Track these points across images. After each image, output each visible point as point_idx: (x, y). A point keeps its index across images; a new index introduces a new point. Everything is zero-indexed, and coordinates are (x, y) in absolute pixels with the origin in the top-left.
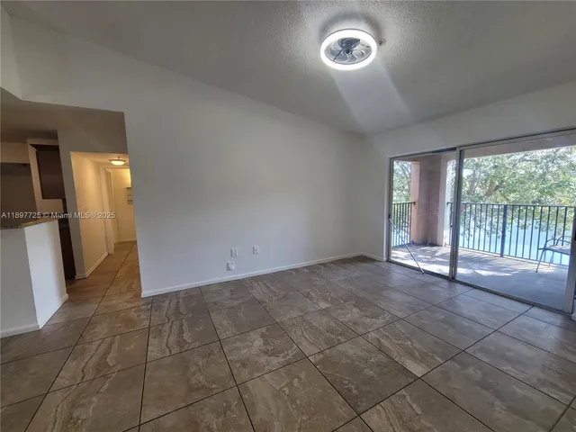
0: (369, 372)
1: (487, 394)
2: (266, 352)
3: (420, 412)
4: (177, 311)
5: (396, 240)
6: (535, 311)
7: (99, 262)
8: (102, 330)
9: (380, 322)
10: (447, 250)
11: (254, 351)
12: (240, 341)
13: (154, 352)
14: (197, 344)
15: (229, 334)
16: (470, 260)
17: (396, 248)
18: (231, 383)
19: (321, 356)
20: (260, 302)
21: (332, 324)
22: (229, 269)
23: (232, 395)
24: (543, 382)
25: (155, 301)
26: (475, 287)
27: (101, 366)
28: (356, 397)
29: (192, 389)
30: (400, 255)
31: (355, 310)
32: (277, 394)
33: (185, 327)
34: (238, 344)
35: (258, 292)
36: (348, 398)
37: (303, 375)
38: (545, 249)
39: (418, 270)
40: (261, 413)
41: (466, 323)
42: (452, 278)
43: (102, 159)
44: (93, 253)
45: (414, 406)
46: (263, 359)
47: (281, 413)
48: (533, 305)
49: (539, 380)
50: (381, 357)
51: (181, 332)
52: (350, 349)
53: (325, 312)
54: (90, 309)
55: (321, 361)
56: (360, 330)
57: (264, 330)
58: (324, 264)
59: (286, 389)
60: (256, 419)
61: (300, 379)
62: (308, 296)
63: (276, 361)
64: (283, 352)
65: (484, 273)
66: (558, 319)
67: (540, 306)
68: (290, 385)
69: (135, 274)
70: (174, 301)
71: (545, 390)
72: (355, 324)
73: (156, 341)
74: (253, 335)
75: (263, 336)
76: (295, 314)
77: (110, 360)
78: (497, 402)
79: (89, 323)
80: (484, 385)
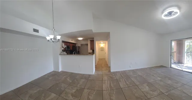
4: (122, 76)
8: (106, 78)
9: (179, 85)
14: (131, 85)
19: (168, 93)
22: (130, 67)
33: (126, 80)
51: (125, 82)
57: (147, 84)
70: (119, 73)
77: (112, 86)
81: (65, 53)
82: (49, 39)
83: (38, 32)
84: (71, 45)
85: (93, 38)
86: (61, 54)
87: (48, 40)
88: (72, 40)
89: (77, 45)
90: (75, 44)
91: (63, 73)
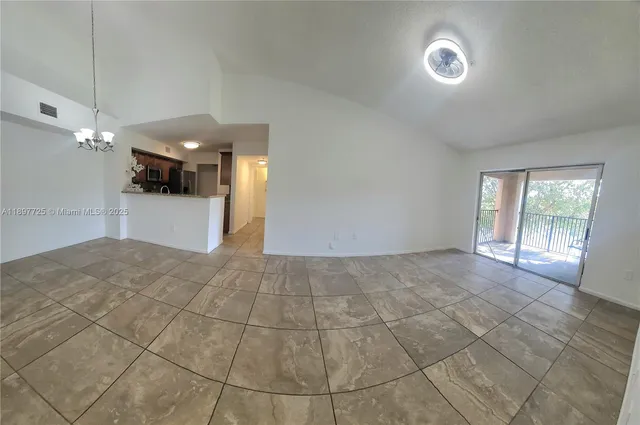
0: (438, 337)
1: (521, 343)
2: (348, 313)
3: (474, 363)
4: (284, 269)
5: (481, 238)
6: (561, 286)
7: (242, 226)
8: (236, 265)
9: (459, 298)
10: (513, 246)
11: (338, 310)
12: (328, 300)
13: (263, 288)
14: (294, 294)
15: (320, 294)
16: (527, 254)
17: (481, 244)
18: (314, 327)
19: (397, 323)
20: (352, 276)
21: (414, 300)
22: (331, 248)
23: (312, 335)
24: (556, 331)
25: (270, 258)
26: (529, 272)
27: (232, 283)
28: (422, 355)
29: (283, 320)
30: (483, 249)
31: (439, 290)
32: (350, 345)
33: (288, 280)
34: (327, 303)
35: (353, 269)
36: (414, 356)
37: (377, 335)
38: (571, 246)
39: (494, 259)
40: (332, 354)
41: (518, 296)
42: (515, 266)
43: (253, 160)
44: (240, 220)
45: (472, 359)
46: (344, 317)
47: (350, 359)
48: (559, 282)
49: (554, 330)
50: (452, 325)
51: (284, 283)
52: (426, 320)
53: (411, 290)
54: (231, 252)
55: (397, 327)
56: (439, 305)
57: (350, 297)
58: (417, 254)
59: (359, 344)
60: (328, 357)
61: (373, 337)
62: (397, 277)
63: (355, 322)
64: (363, 316)
65: (537, 263)
66: (571, 291)
67: (563, 283)
68: (364, 340)
69: (261, 238)
70: (284, 261)
71: (556, 336)
72: (436, 299)
73: (266, 282)
74: (339, 299)
75: (348, 301)
76: (381, 289)
77: (237, 282)
78: (527, 348)
79: (230, 259)
80: (521, 337)
81: (138, 186)
82: (83, 141)
83: (56, 116)
84: (166, 166)
85: (230, 146)
86: (128, 189)
87: (81, 143)
88: (168, 150)
89: (185, 168)
90: (180, 163)
91: (131, 242)
